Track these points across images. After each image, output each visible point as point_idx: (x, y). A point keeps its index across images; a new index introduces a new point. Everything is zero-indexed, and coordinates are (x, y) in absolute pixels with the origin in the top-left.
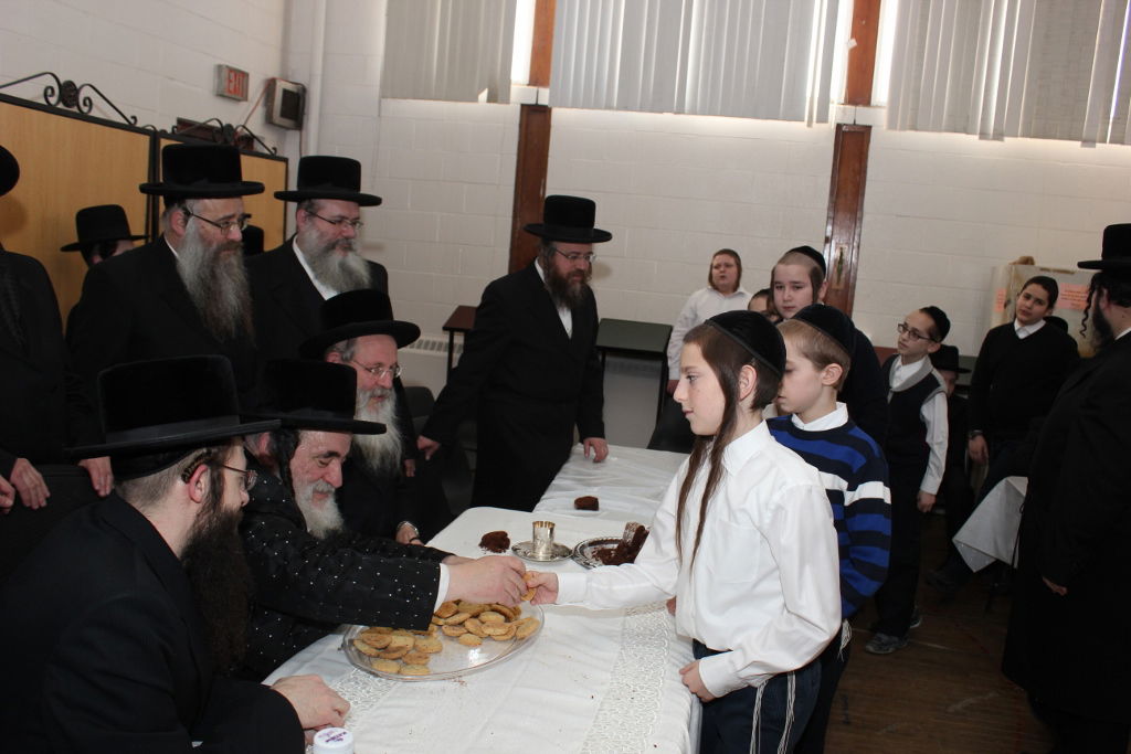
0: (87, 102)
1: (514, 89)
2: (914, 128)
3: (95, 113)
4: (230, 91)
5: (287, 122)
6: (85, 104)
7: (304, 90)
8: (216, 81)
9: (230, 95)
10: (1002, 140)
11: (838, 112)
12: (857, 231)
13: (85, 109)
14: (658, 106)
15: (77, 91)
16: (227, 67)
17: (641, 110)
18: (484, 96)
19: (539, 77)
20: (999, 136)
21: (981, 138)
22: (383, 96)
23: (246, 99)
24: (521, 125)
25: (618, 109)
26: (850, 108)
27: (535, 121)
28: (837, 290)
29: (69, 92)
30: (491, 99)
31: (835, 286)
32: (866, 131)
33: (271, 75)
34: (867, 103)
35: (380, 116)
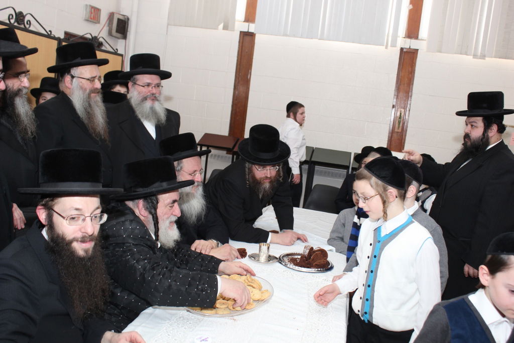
0: (29, 23)
1: (237, 24)
2: (440, 52)
3: (32, 28)
4: (91, 18)
5: (119, 35)
6: (27, 23)
7: (128, 19)
8: (85, 13)
9: (91, 20)
10: (484, 59)
11: (402, 42)
12: (409, 102)
13: (28, 26)
14: (310, 36)
15: (24, 17)
16: (90, 6)
17: (302, 37)
18: (221, 26)
19: (250, 17)
20: (483, 57)
21: (474, 58)
22: (169, 25)
23: (99, 22)
24: (239, 42)
26: (408, 40)
27: (247, 39)
28: (398, 132)
29: (20, 17)
30: (225, 28)
31: (396, 130)
32: (415, 52)
33: (111, 11)
34: (416, 37)
35: (167, 34)
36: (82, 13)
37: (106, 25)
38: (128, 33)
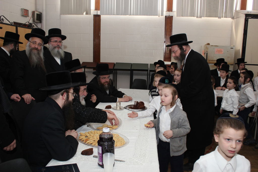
1: (92, 11)
2: (182, 16)
4: (25, 15)
5: (38, 21)
6: (2, 20)
7: (41, 13)
10: (201, 18)
11: (166, 13)
13: (2, 21)
14: (126, 13)
16: (24, 9)
17: (121, 15)
18: (85, 13)
19: (97, 8)
20: (201, 17)
21: (197, 18)
22: (61, 14)
23: (28, 16)
24: (94, 20)
25: (116, 15)
26: (168, 12)
27: (97, 18)
28: (168, 53)
30: (87, 14)
31: (167, 52)
32: (172, 17)
33: (33, 10)
34: (172, 11)
35: (60, 19)
36: (19, 13)
37: (32, 17)
38: (42, 20)
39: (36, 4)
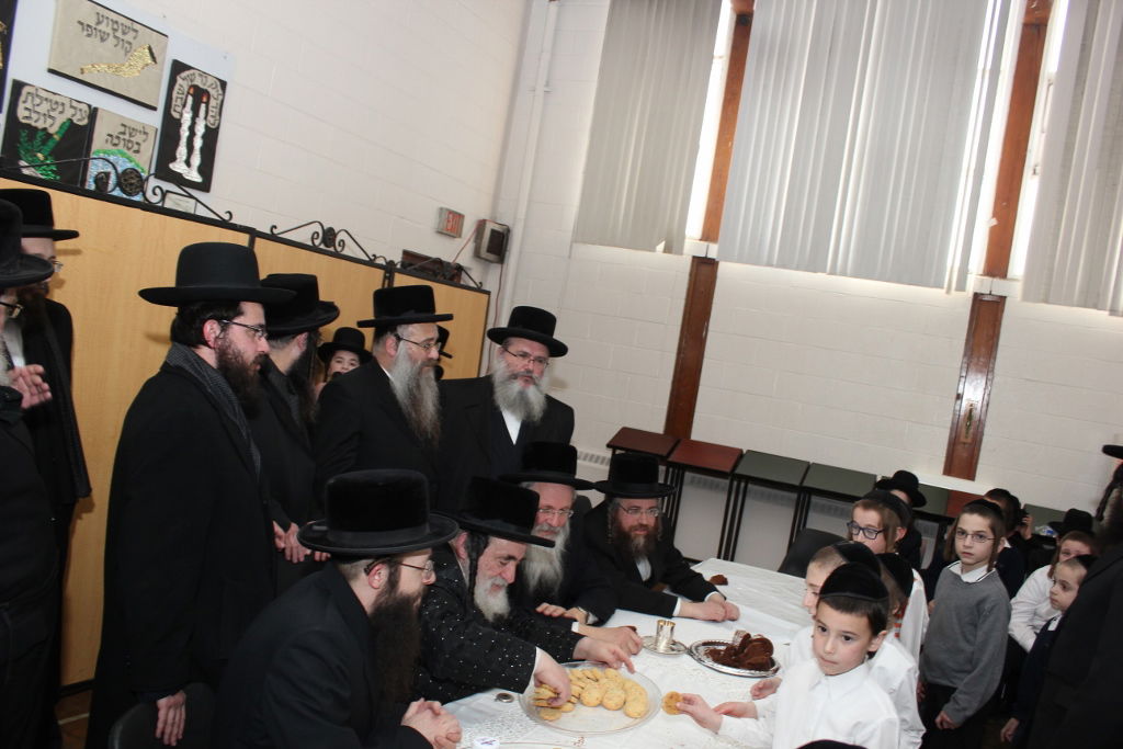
0: (341, 243)
1: (688, 243)
2: (1046, 301)
3: (346, 252)
4: (448, 230)
5: (491, 257)
6: (339, 245)
7: (508, 231)
8: (438, 221)
9: (449, 233)
11: (976, 281)
13: (339, 249)
14: (815, 265)
15: (335, 235)
16: (447, 210)
17: (798, 268)
18: (661, 247)
19: (710, 234)
21: (1111, 315)
22: (575, 241)
23: (460, 236)
24: (691, 275)
25: (778, 266)
26: (988, 279)
27: (704, 273)
28: (964, 443)
29: (329, 236)
30: (668, 250)
31: (962, 439)
32: (1000, 301)
33: (482, 217)
34: (1004, 275)
35: (570, 257)
36: (431, 221)
37: (472, 240)
38: (507, 253)
39: (496, 197)
